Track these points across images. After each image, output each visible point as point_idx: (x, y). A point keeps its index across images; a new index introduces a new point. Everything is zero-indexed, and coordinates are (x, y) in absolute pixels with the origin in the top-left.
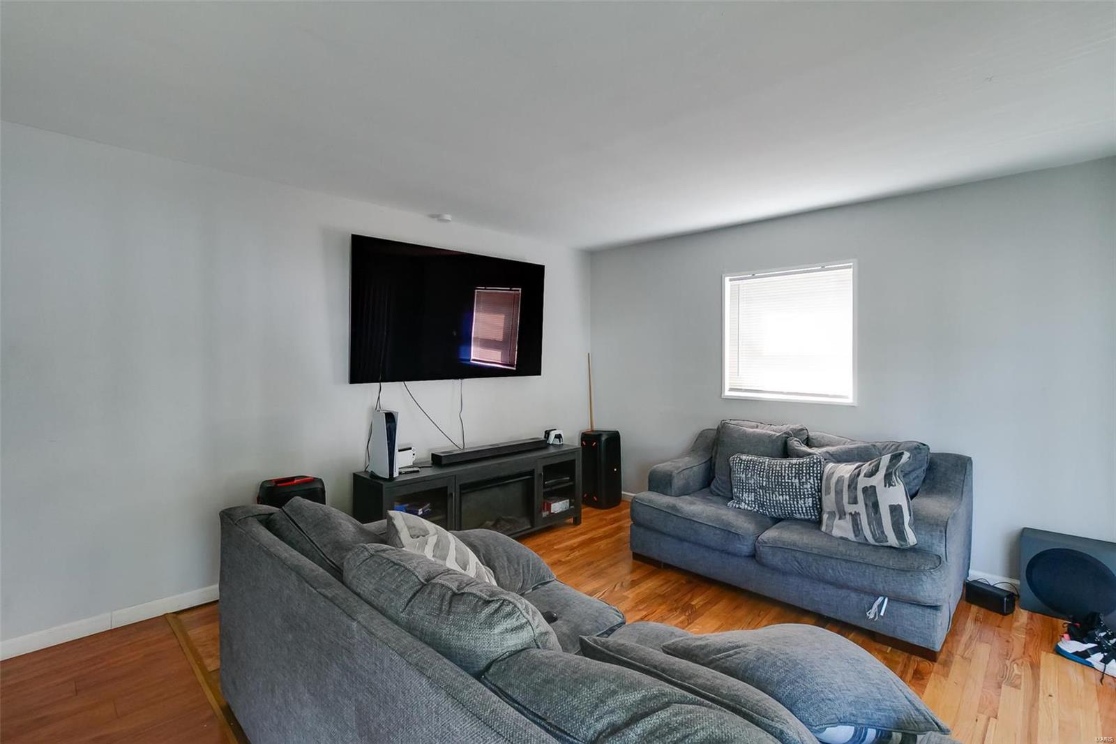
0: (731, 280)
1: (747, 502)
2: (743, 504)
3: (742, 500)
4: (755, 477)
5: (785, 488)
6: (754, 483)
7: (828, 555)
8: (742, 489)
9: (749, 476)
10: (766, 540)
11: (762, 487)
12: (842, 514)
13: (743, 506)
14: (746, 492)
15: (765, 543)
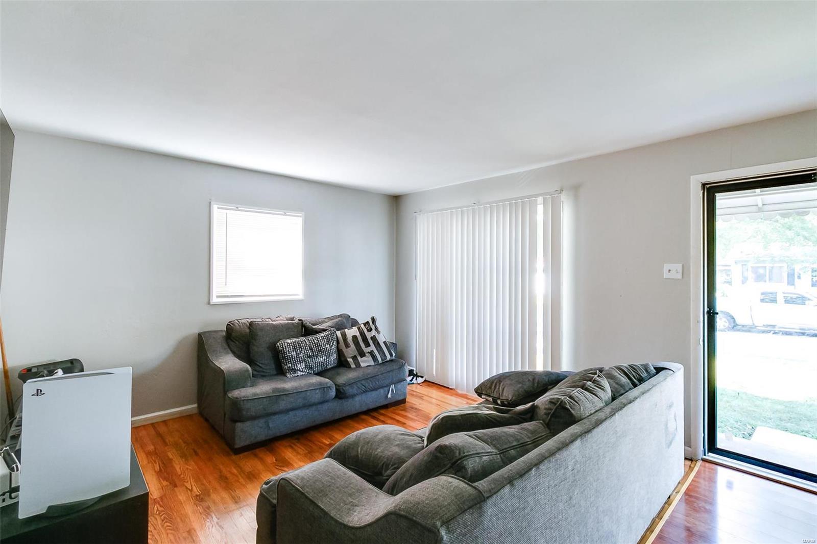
0: (218, 208)
1: (301, 370)
2: (299, 372)
3: (298, 370)
4: (303, 352)
5: (323, 352)
6: (303, 356)
7: (374, 375)
8: (295, 363)
9: (299, 352)
10: (344, 383)
11: (309, 357)
12: (362, 354)
13: (299, 373)
14: (298, 364)
15: (345, 384)
